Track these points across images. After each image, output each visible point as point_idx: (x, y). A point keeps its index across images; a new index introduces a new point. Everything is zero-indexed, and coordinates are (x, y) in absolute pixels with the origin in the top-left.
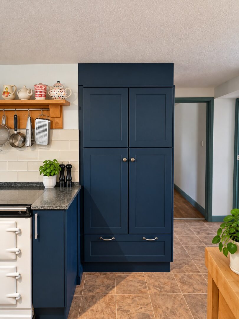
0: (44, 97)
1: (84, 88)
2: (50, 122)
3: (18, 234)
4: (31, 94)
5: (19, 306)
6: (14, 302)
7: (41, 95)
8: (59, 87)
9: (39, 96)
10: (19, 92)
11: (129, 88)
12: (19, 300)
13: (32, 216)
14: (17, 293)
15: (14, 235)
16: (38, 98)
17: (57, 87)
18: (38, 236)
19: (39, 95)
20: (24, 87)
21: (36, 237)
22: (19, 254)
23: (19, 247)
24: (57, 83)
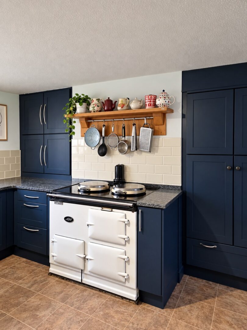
0: (153, 106)
1: (188, 95)
2: (153, 130)
3: (127, 224)
4: (142, 104)
5: (127, 284)
6: (123, 280)
7: (151, 104)
8: (164, 96)
9: (149, 106)
10: (131, 103)
11: (234, 89)
12: (127, 279)
13: (137, 211)
14: (126, 273)
15: (124, 224)
16: (147, 107)
17: (162, 96)
18: (141, 229)
19: (149, 104)
20: (136, 98)
21: (140, 231)
22: (127, 241)
23: (128, 235)
24: (162, 92)
